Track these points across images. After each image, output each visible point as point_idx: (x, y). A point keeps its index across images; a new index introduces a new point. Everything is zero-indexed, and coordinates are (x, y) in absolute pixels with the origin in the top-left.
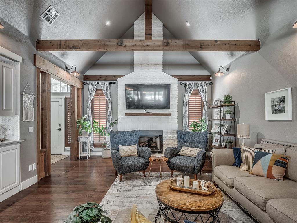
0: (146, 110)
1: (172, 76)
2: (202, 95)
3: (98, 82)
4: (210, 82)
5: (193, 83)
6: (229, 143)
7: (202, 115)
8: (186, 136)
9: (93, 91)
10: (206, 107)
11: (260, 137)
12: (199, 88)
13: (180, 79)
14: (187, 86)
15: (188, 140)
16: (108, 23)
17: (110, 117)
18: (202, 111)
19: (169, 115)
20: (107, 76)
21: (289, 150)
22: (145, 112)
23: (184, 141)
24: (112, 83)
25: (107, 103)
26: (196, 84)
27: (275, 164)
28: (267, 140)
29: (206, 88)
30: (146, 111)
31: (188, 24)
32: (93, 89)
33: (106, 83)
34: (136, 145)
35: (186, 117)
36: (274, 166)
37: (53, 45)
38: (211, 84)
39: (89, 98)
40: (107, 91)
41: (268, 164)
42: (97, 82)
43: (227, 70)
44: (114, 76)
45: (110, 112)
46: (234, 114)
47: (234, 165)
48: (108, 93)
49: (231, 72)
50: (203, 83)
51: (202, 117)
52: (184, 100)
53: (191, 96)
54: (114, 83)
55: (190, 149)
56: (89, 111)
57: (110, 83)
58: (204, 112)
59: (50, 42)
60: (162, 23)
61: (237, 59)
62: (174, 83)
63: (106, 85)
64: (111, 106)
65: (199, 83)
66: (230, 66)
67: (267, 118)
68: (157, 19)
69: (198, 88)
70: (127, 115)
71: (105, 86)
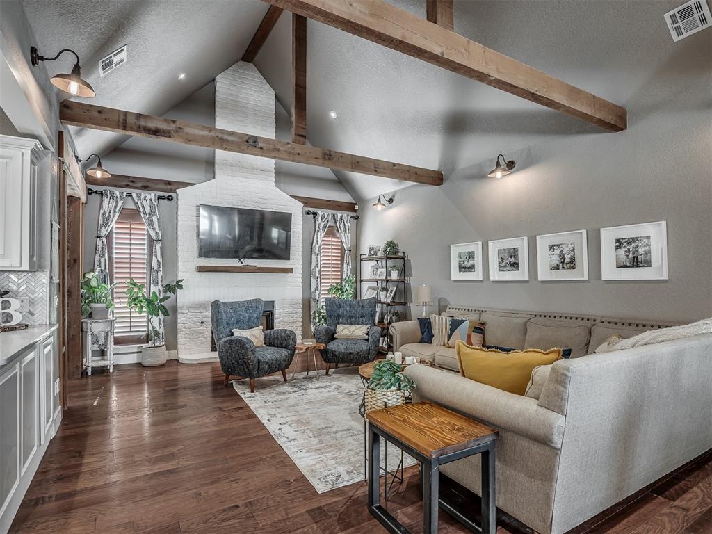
0: (242, 260)
1: (292, 196)
2: (343, 236)
3: (129, 191)
4: (354, 214)
5: (328, 213)
6: (397, 316)
7: (342, 272)
8: (340, 307)
9: (115, 212)
10: (348, 258)
11: (443, 304)
12: (338, 223)
13: (306, 203)
14: (320, 218)
15: (345, 313)
16: (182, 76)
17: (160, 274)
18: (342, 265)
19: (289, 271)
20: (149, 180)
21: (484, 315)
22: (241, 265)
23: (339, 316)
24: (163, 198)
25: (151, 241)
26: (334, 215)
27: (473, 331)
28: (454, 307)
29: (349, 224)
30: (242, 263)
31: (333, 115)
32: (116, 207)
33: (151, 195)
34: (261, 327)
35: (317, 275)
36: (473, 334)
37: (106, 120)
38: (356, 218)
39: (103, 228)
40: (152, 214)
41: (467, 332)
42: (125, 191)
43: (389, 201)
44: (169, 183)
45: (158, 262)
46: (404, 270)
47: (422, 341)
48: (155, 219)
49: (397, 205)
50: (346, 215)
51: (342, 275)
52: (314, 244)
53: (325, 237)
54: (170, 198)
55: (352, 328)
56: (102, 260)
57: (159, 198)
58: (345, 266)
59: (100, 112)
60: (274, 93)
61: (407, 188)
62: (296, 210)
63: (151, 200)
64: (162, 249)
65: (339, 216)
66: (394, 196)
67: (453, 278)
68: (265, 81)
69: (335, 222)
70: (201, 269)
71: (148, 201)
